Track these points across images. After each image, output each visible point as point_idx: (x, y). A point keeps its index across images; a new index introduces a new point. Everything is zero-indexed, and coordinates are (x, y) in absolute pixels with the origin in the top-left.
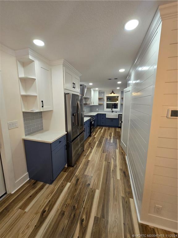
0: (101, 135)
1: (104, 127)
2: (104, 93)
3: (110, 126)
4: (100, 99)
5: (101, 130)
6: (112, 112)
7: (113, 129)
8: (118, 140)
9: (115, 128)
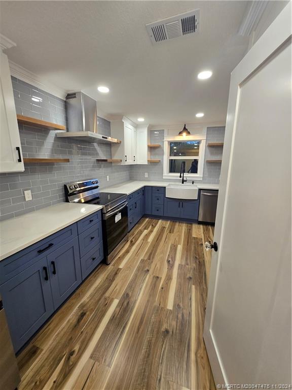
0: (142, 258)
1: (160, 221)
2: (162, 132)
3: (174, 219)
4: (152, 149)
5: (151, 231)
6: (183, 181)
7: (184, 227)
8: (193, 287)
9: (189, 225)
